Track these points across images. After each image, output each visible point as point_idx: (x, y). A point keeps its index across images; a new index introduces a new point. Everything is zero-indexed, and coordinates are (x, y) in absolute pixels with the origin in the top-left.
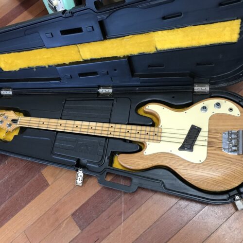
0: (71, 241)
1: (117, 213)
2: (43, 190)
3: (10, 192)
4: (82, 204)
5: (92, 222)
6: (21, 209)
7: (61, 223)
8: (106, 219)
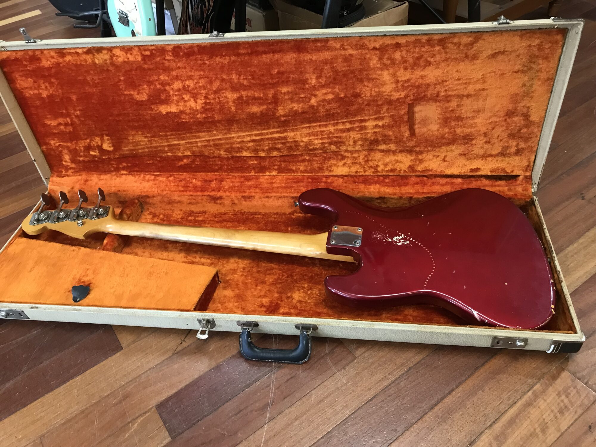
1: (257, 404)
2: (107, 358)
3: (34, 359)
4: (184, 385)
5: (199, 421)
6: (48, 392)
7: (129, 423)
8: (232, 416)
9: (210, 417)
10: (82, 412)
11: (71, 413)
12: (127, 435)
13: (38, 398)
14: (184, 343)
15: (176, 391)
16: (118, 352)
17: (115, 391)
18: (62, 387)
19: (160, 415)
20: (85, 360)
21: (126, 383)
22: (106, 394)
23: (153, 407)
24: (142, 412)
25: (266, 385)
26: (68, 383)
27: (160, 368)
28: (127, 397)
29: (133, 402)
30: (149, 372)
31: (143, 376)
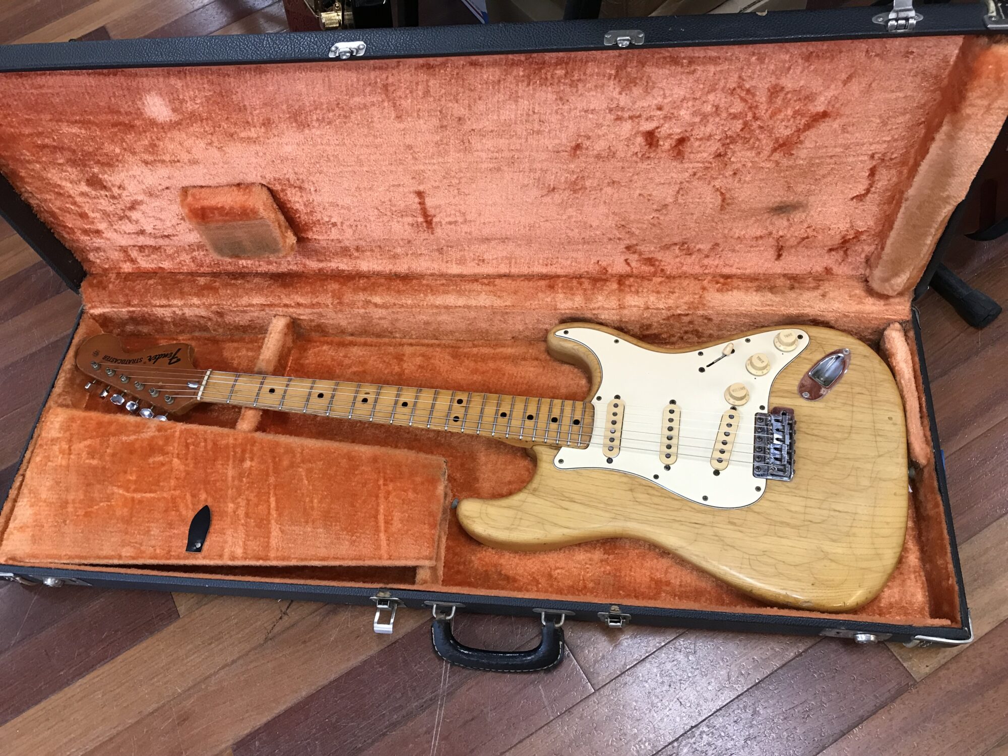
10: (111, 739)
11: (94, 739)
13: (39, 701)
14: (286, 618)
15: (269, 718)
16: (171, 623)
17: (164, 705)
18: (78, 684)
20: (116, 631)
21: (184, 692)
22: (150, 709)
23: (226, 748)
25: (425, 729)
26: (88, 677)
27: (242, 666)
28: (184, 720)
29: (196, 731)
30: (222, 673)
31: (213, 680)
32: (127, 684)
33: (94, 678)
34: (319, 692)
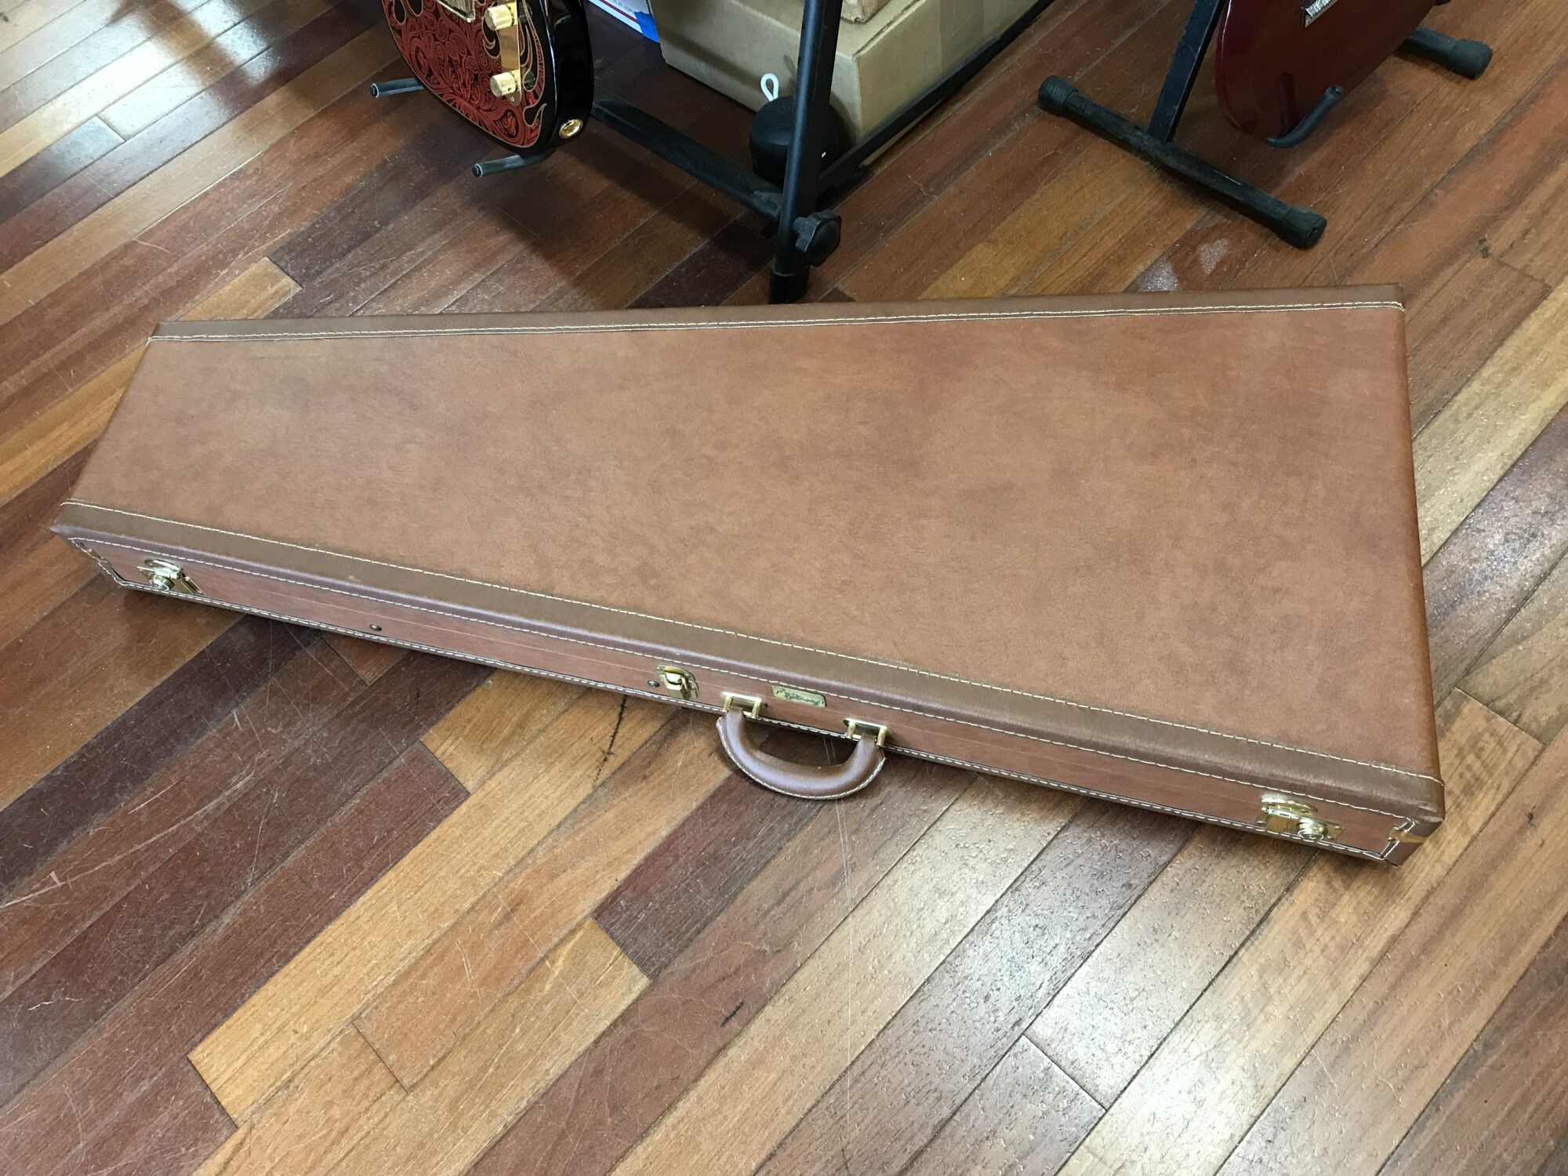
0: (604, 1034)
1: (819, 874)
2: (440, 821)
3: (264, 848)
4: (641, 857)
5: (698, 932)
6: (330, 920)
7: (542, 960)
8: (769, 911)
9: (722, 918)
10: (428, 951)
11: (404, 959)
12: (548, 987)
13: (313, 937)
14: (611, 758)
15: (628, 872)
16: (460, 803)
17: (484, 895)
18: (360, 902)
19: (607, 931)
20: (389, 832)
21: (507, 873)
22: (467, 905)
23: (585, 918)
24: (565, 931)
25: (826, 830)
26: (370, 893)
27: (572, 826)
28: (518, 904)
29: (537, 912)
30: (550, 839)
31: (540, 851)
32: (428, 885)
33: (379, 891)
34: (682, 826)
